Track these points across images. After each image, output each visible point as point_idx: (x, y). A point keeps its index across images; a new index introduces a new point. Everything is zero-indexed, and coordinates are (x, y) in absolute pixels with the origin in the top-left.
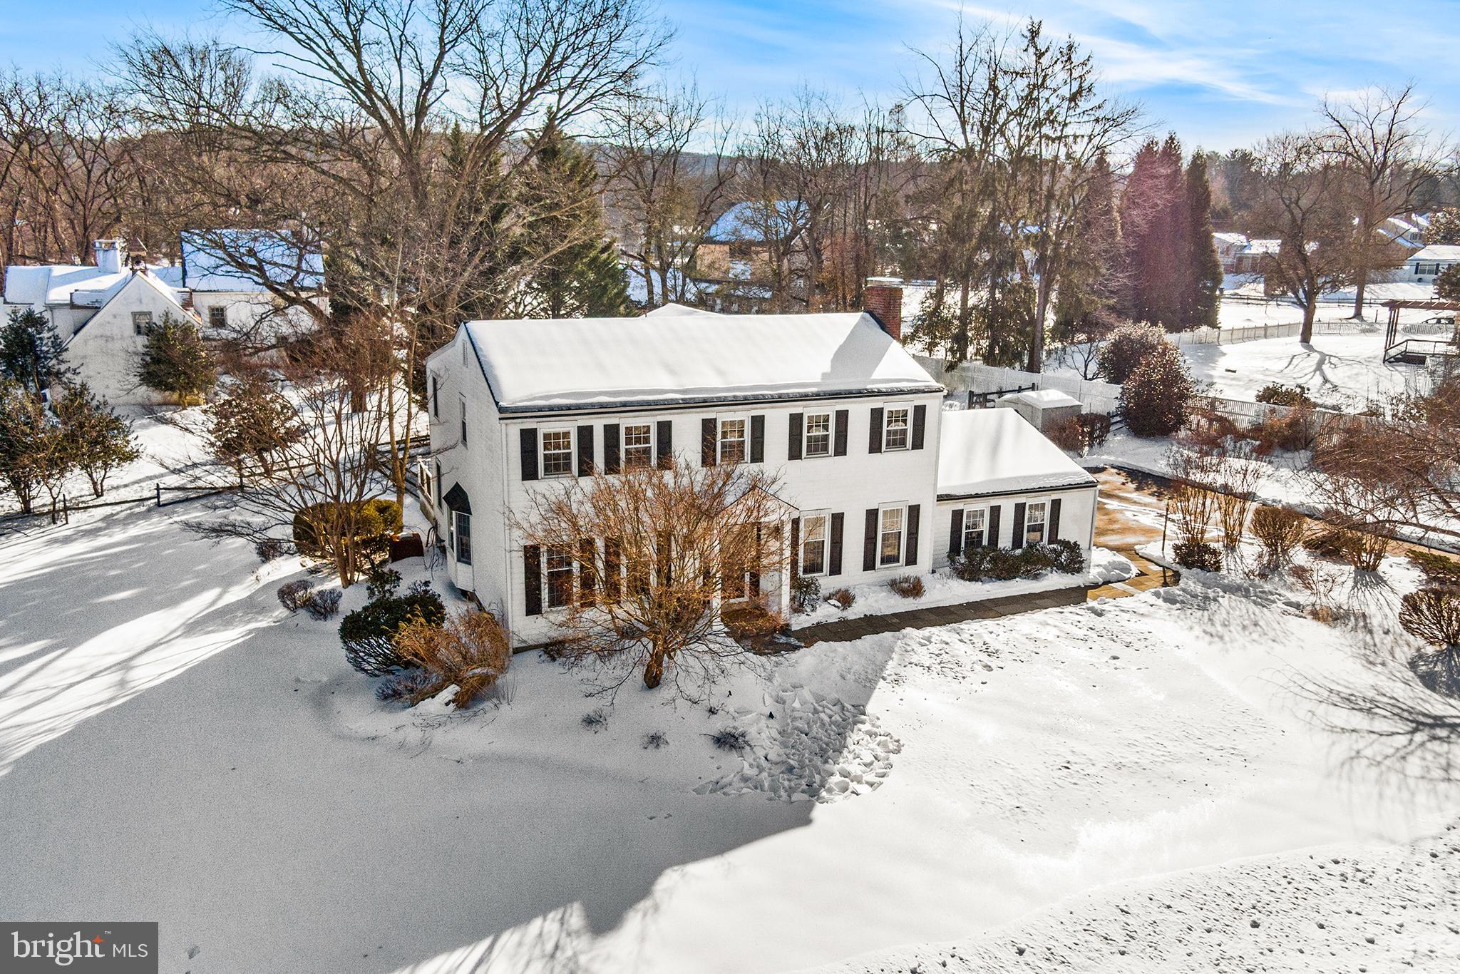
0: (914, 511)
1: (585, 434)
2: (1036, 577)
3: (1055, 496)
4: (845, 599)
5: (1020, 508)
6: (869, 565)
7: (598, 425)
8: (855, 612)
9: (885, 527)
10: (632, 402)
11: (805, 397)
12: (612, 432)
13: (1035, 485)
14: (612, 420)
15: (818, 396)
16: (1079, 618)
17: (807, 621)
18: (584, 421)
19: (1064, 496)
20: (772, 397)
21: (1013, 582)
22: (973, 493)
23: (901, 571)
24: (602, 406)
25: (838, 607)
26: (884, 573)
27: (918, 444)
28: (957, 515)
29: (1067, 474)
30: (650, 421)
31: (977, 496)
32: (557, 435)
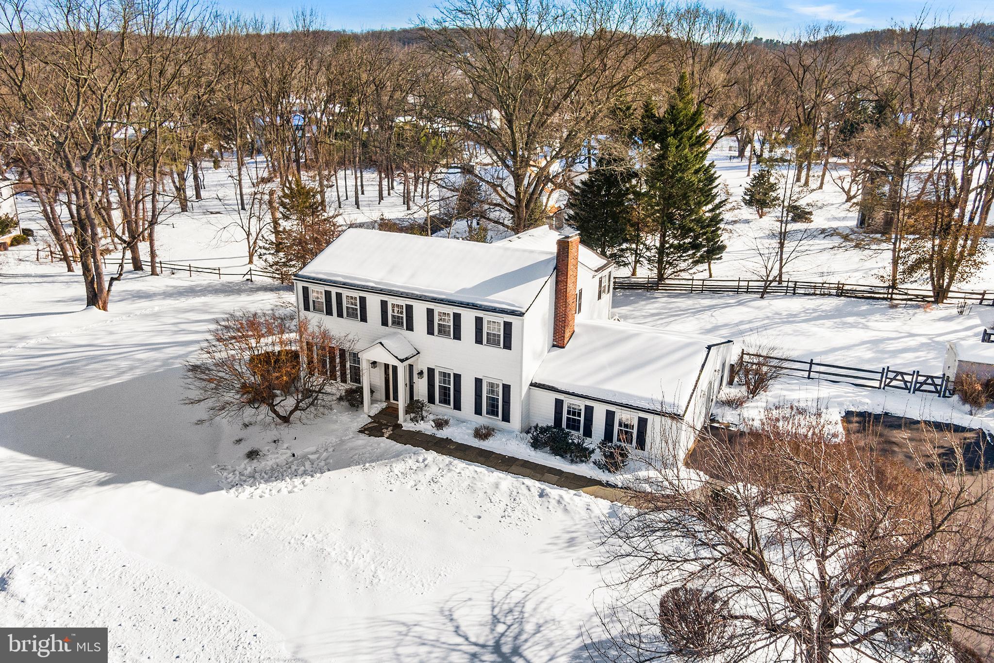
0: (507, 389)
1: (328, 295)
3: (644, 416)
4: (440, 424)
5: (610, 416)
6: (478, 412)
7: (334, 291)
8: (442, 433)
9: (487, 392)
10: (348, 283)
11: (435, 300)
12: (339, 296)
13: (624, 402)
14: (339, 290)
15: (442, 301)
18: (328, 288)
19: (650, 419)
20: (417, 295)
22: (571, 391)
23: (496, 422)
24: (335, 282)
25: (433, 427)
26: (485, 420)
27: (508, 346)
28: (559, 404)
30: (357, 295)
31: (573, 394)
32: (317, 292)
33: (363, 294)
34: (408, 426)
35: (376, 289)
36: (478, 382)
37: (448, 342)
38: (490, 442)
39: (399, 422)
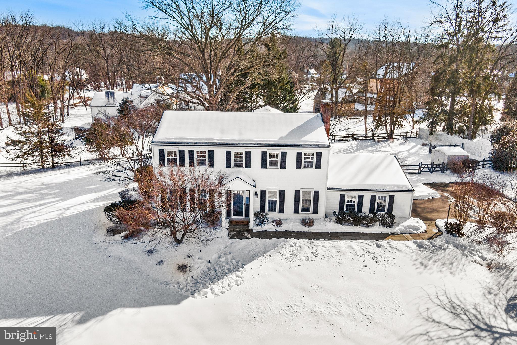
0: (316, 194)
1: (182, 153)
2: (369, 226)
3: (391, 194)
4: (279, 223)
5: (373, 198)
6: (296, 211)
7: (186, 150)
8: (282, 228)
9: (303, 197)
10: (199, 143)
11: (267, 146)
12: (191, 153)
13: (382, 189)
14: (191, 148)
15: (273, 146)
17: (261, 229)
18: (181, 148)
19: (396, 195)
20: (254, 144)
22: (350, 189)
23: (310, 215)
24: (188, 143)
25: (275, 226)
26: (302, 215)
27: (318, 167)
28: (342, 197)
29: (400, 186)
30: (206, 149)
32: (172, 152)
33: (211, 149)
34: (257, 229)
35: (222, 144)
36: (297, 193)
37: (278, 171)
38: (315, 227)
39: (250, 228)
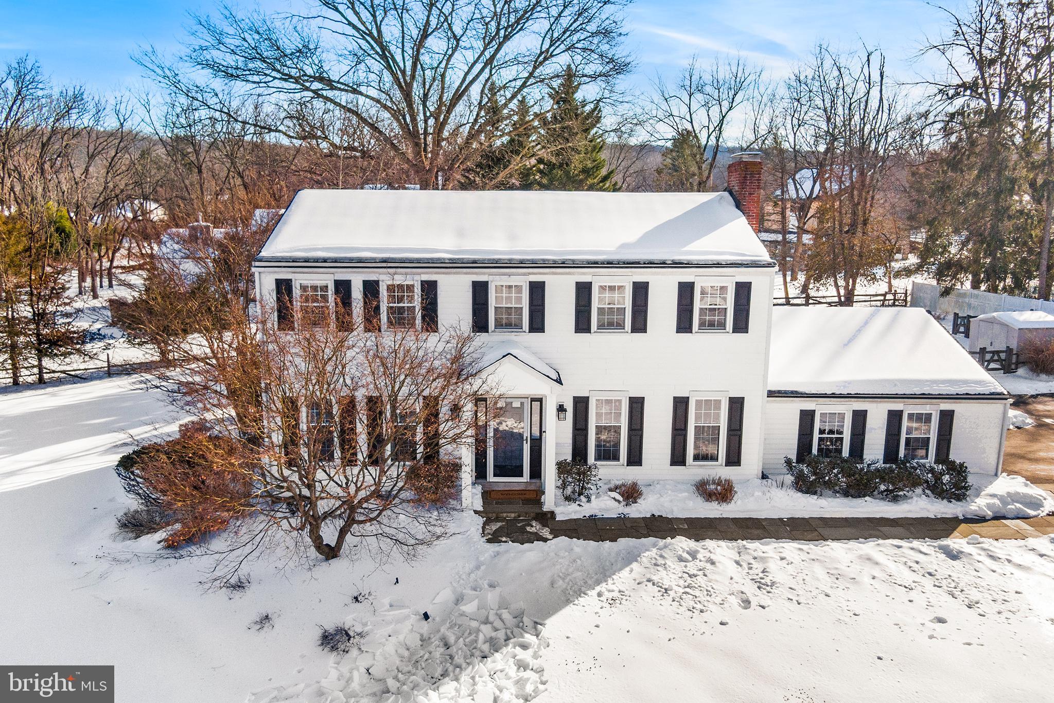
0: (737, 405)
1: (343, 288)
2: (895, 499)
3: (946, 406)
4: (629, 493)
5: (895, 418)
6: (678, 458)
7: (357, 281)
8: (640, 510)
9: (698, 418)
10: (393, 259)
11: (594, 264)
12: (371, 288)
13: (917, 390)
14: (372, 276)
15: (609, 264)
16: (920, 557)
17: (580, 512)
18: (342, 275)
19: (959, 408)
20: (555, 262)
21: (859, 501)
22: (829, 392)
23: (719, 470)
24: (360, 260)
25: (619, 502)
26: (695, 471)
27: (741, 325)
28: (807, 418)
29: (966, 382)
30: (415, 279)
31: (833, 396)
32: (315, 288)
33: (429, 275)
34: (566, 512)
35: (462, 261)
36: (681, 405)
37: (625, 340)
38: (739, 502)
39: (546, 508)
